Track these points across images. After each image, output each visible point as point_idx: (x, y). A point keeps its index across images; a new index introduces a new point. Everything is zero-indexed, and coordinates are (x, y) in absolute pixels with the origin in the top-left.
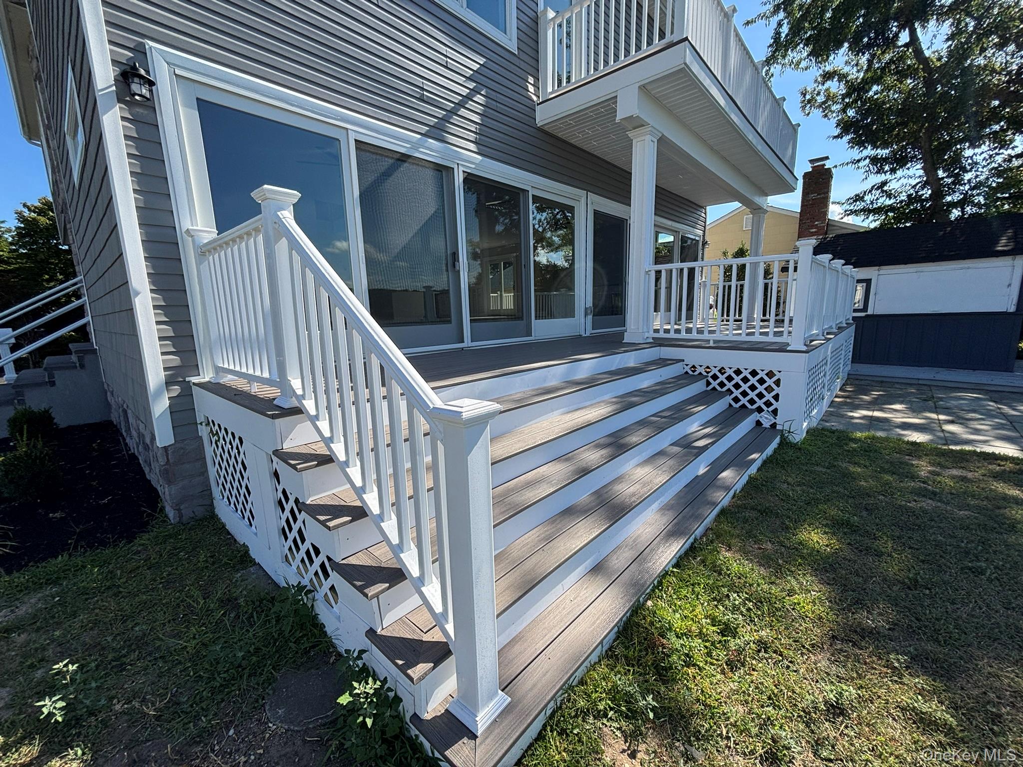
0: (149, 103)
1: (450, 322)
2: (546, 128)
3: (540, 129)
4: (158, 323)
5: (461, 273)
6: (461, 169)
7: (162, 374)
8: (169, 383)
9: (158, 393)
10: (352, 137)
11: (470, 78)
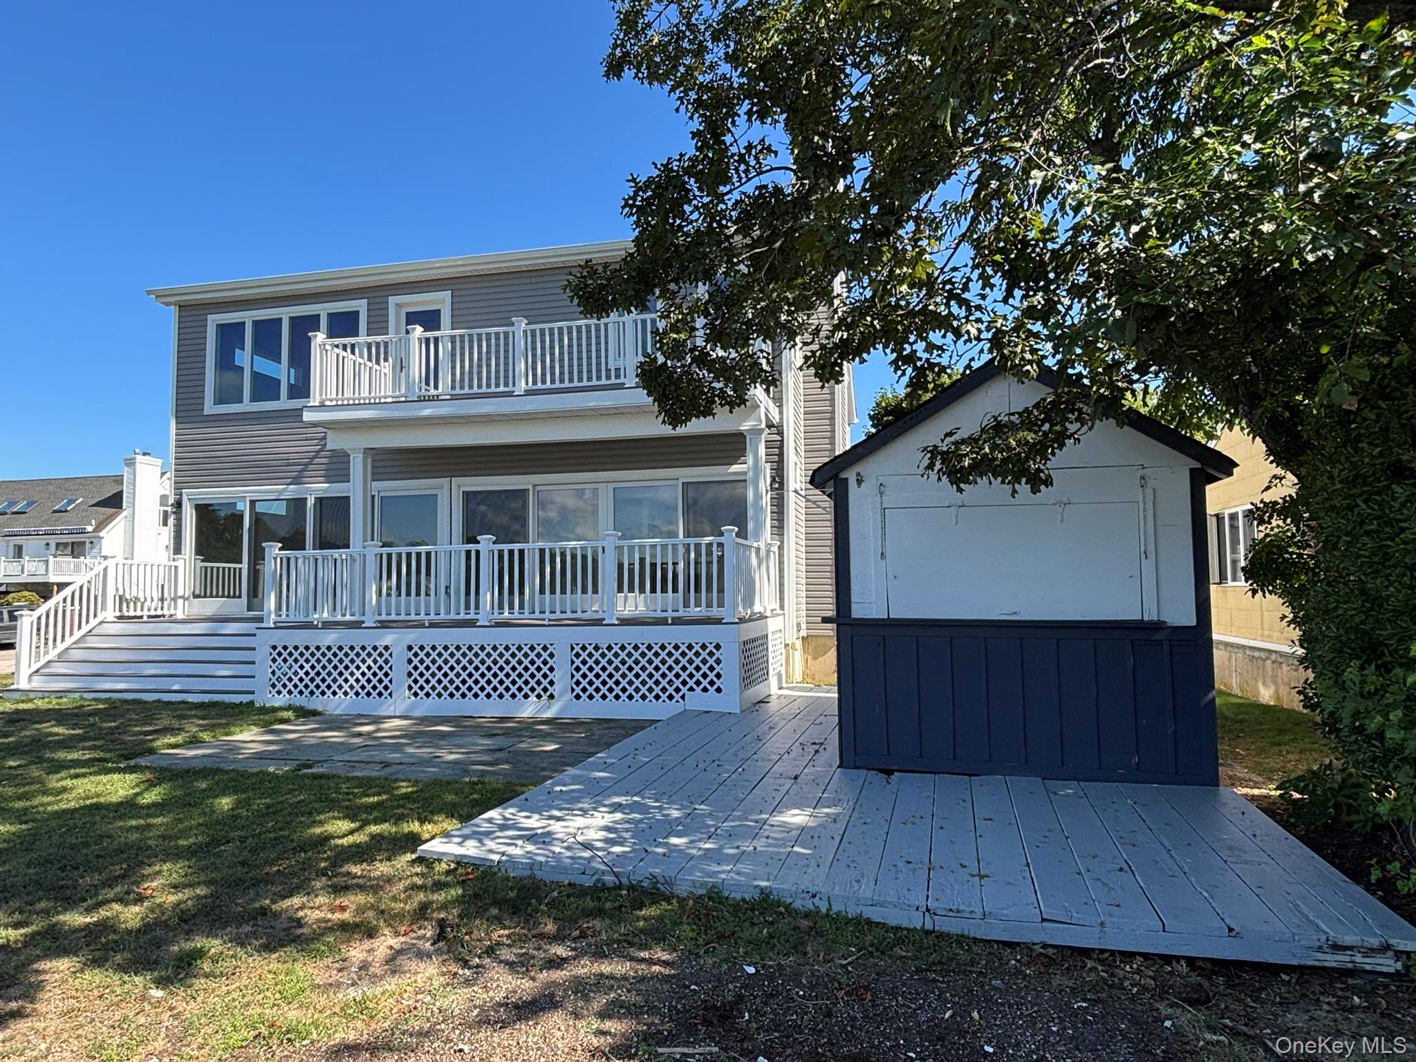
0: (181, 512)
6: (313, 497)
10: (248, 499)
11: (321, 439)
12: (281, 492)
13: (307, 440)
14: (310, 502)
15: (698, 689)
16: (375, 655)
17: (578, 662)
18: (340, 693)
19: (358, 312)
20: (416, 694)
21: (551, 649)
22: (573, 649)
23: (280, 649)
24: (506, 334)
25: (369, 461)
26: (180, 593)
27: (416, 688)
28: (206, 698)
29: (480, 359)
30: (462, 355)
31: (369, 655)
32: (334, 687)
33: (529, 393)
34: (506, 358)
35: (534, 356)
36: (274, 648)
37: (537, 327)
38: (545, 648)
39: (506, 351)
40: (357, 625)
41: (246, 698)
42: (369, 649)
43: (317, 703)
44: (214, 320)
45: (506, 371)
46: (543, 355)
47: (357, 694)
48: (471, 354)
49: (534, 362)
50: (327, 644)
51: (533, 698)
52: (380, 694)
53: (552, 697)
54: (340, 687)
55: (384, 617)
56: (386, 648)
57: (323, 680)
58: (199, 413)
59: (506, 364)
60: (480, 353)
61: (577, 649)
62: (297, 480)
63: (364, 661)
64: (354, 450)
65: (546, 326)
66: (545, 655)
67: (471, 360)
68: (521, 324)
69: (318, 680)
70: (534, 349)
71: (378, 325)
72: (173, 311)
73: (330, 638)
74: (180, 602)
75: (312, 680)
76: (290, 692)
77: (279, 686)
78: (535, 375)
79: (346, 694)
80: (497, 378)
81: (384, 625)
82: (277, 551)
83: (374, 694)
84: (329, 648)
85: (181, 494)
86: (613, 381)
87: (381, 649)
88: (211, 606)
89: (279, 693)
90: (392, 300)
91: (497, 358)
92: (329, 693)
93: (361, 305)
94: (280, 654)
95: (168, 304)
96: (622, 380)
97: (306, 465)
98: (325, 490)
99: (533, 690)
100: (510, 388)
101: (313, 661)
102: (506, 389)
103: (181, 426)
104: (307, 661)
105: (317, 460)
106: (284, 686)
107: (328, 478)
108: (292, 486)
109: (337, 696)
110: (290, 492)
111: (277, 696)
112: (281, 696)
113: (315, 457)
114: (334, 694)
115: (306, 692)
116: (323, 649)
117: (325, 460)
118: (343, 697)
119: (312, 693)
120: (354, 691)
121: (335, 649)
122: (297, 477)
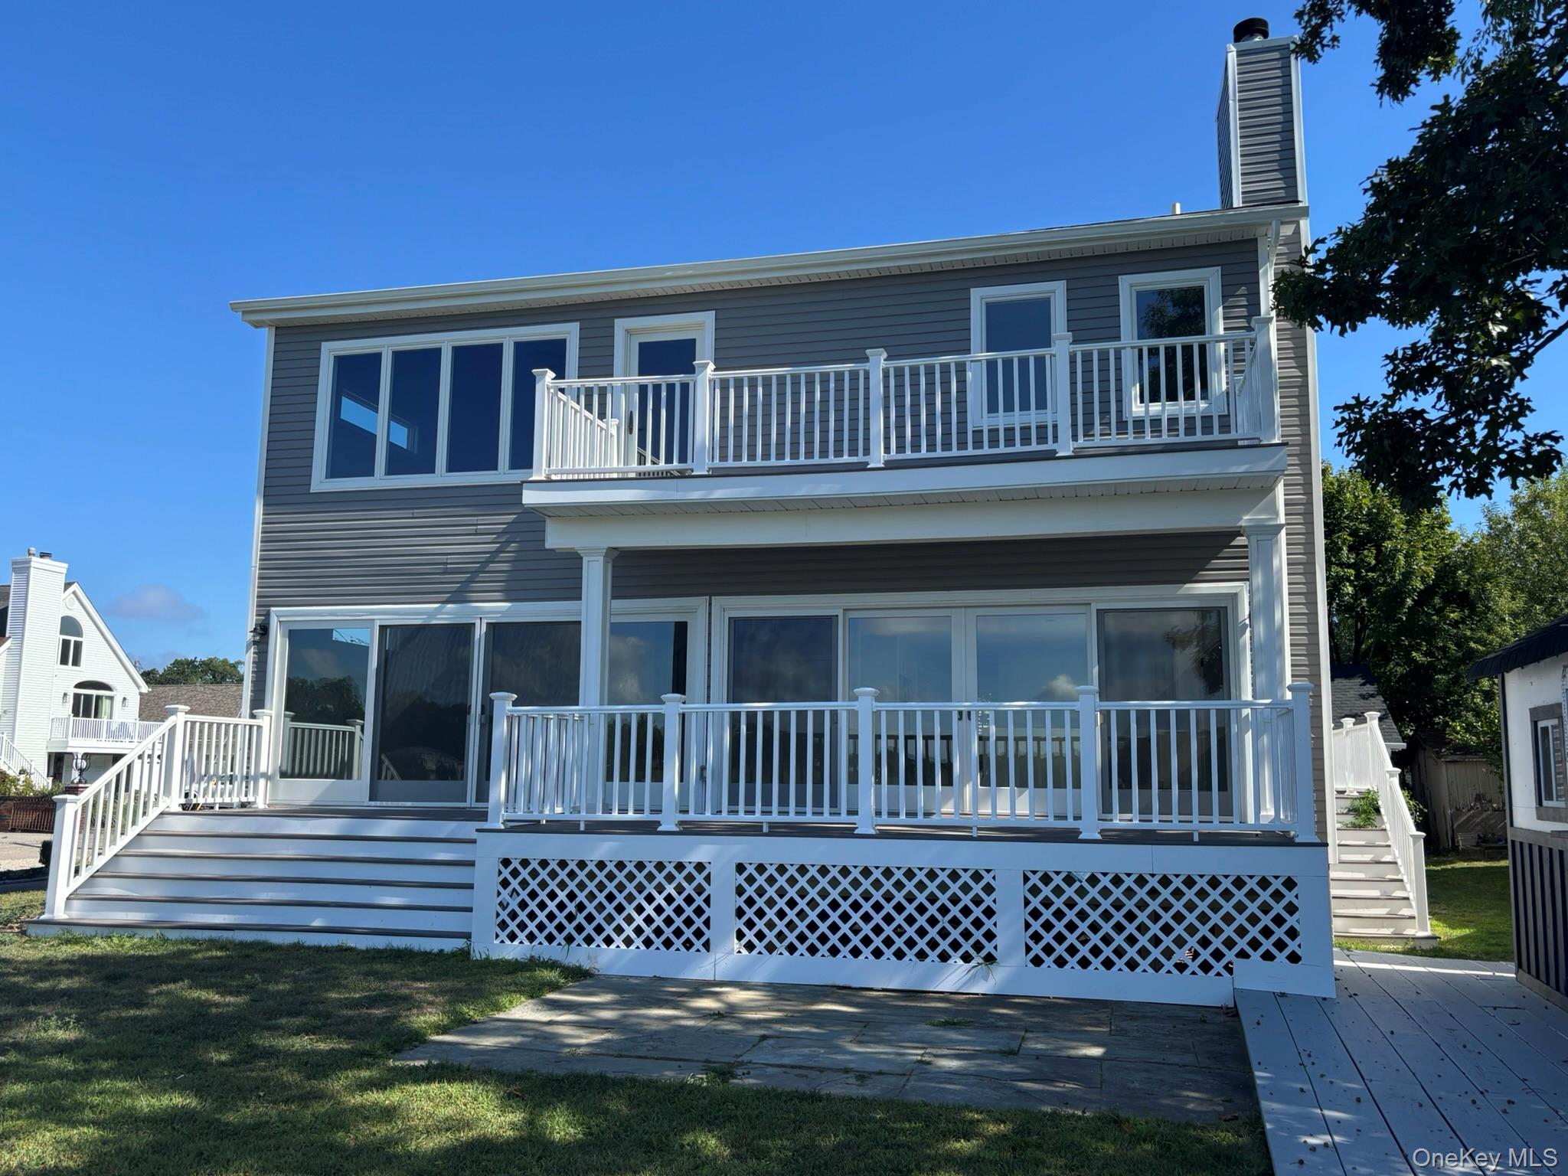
0: (265, 642)
1: (457, 778)
6: (484, 622)
10: (377, 626)
11: (500, 534)
12: (432, 614)
13: (476, 534)
14: (480, 632)
15: (1256, 956)
16: (680, 878)
17: (1036, 902)
18: (618, 940)
19: (564, 341)
20: (750, 946)
21: (987, 878)
22: (1026, 879)
23: (515, 864)
24: (854, 376)
25: (610, 566)
26: (263, 768)
27: (750, 935)
28: (380, 942)
29: (810, 412)
30: (781, 404)
31: (670, 878)
32: (609, 930)
33: (890, 466)
34: (854, 409)
35: (900, 407)
36: (506, 862)
37: (906, 363)
38: (977, 877)
39: (854, 400)
40: (649, 828)
41: (449, 945)
42: (670, 868)
43: (579, 955)
44: (330, 350)
45: (854, 430)
46: (915, 405)
47: (648, 943)
48: (796, 404)
49: (900, 417)
50: (597, 858)
51: (956, 959)
52: (688, 944)
53: (990, 959)
54: (619, 930)
55: (692, 816)
56: (700, 867)
57: (590, 918)
58: (302, 490)
59: (854, 420)
60: (810, 402)
61: (1035, 880)
62: (457, 596)
63: (660, 889)
64: (593, 551)
65: (921, 362)
66: (977, 889)
67: (796, 413)
68: (879, 362)
69: (580, 918)
70: (900, 397)
71: (597, 362)
72: (266, 338)
73: (604, 848)
74: (262, 782)
75: (570, 917)
76: (531, 937)
77: (513, 926)
78: (901, 437)
79: (628, 942)
80: (839, 441)
81: (689, 829)
82: (509, 707)
84: (601, 865)
85: (268, 615)
86: (1034, 447)
87: (690, 869)
88: (308, 791)
89: (512, 937)
90: (621, 325)
91: (839, 411)
92: (599, 939)
93: (570, 332)
95: (258, 325)
96: (1050, 446)
97: (478, 571)
98: (504, 613)
99: (955, 946)
100: (860, 458)
101: (572, 886)
102: (854, 459)
103: (271, 509)
104: (562, 885)
105: (492, 566)
106: (522, 926)
107: (511, 594)
108: (450, 606)
109: (613, 946)
110: (446, 614)
111: (508, 942)
112: (516, 942)
113: (489, 561)
114: (609, 941)
115: (560, 938)
116: (591, 867)
117: (505, 567)
118: (623, 947)
119: (570, 939)
120: (643, 937)
121: (611, 867)
122: (458, 591)
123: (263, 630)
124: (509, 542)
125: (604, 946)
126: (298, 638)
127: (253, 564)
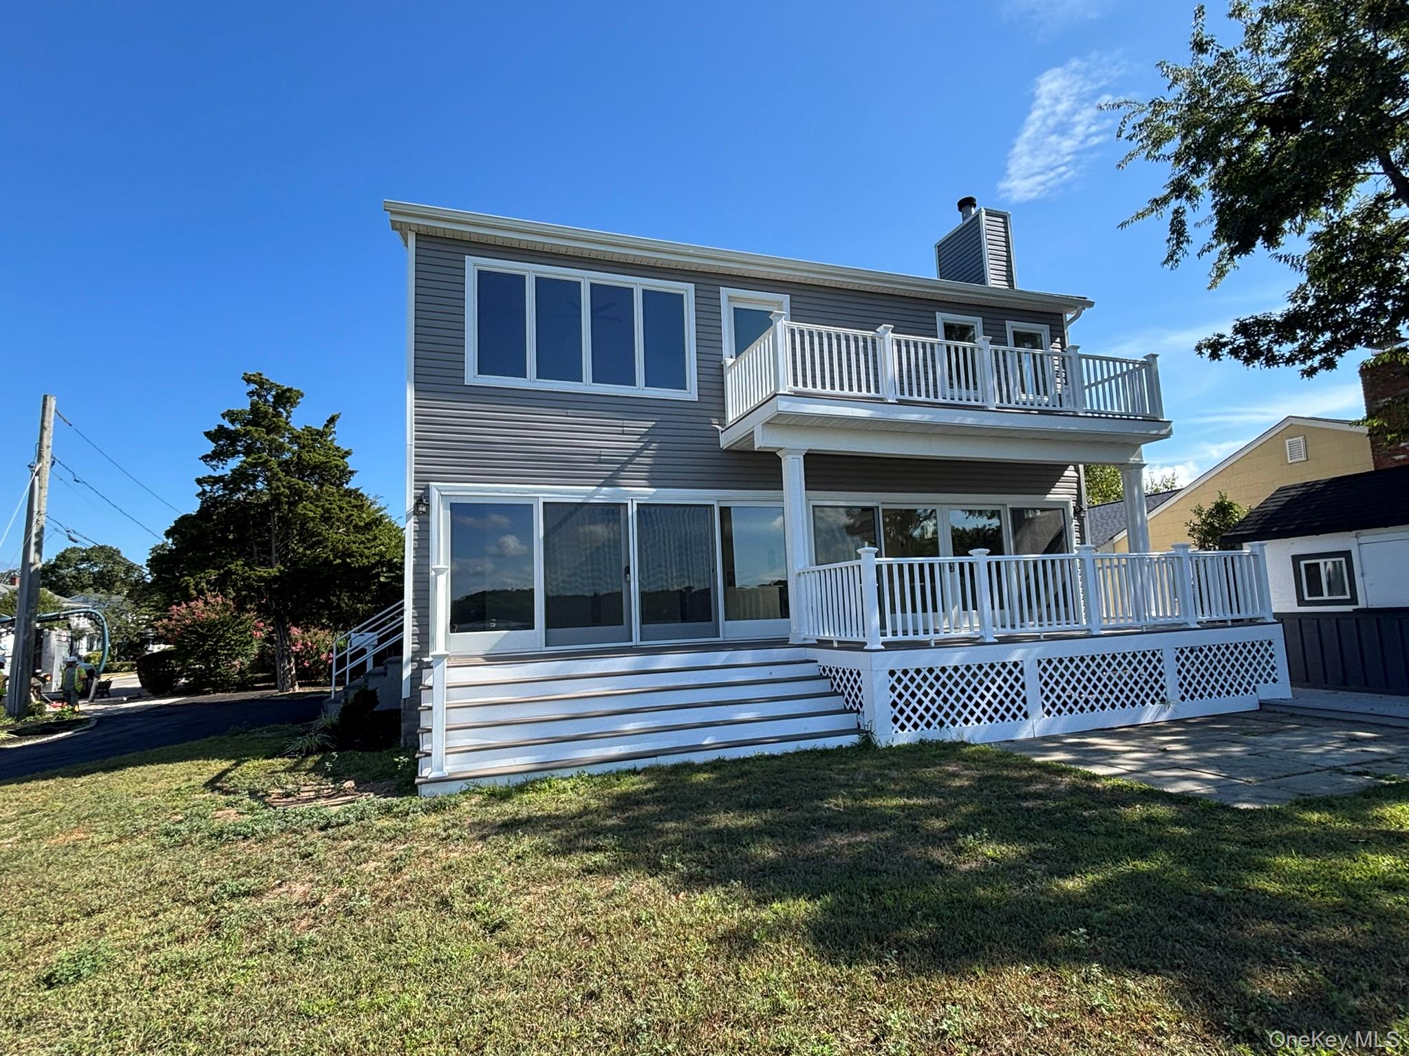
0: (427, 513)
1: (622, 624)
2: (733, 448)
3: (727, 451)
4: (414, 626)
5: (632, 583)
6: (635, 502)
7: (410, 655)
8: (413, 660)
9: (407, 664)
10: (541, 501)
11: (646, 434)
12: (591, 495)
13: (623, 434)
14: (632, 510)
15: (1262, 681)
16: (1004, 673)
19: (682, 296)
20: (1048, 713)
23: (899, 674)
27: (1048, 705)
31: (998, 673)
32: (966, 714)
36: (892, 673)
38: (1154, 655)
42: (998, 667)
43: (949, 734)
47: (991, 719)
50: (953, 664)
51: (1148, 703)
52: (1014, 716)
53: (1163, 700)
54: (972, 713)
56: (1015, 665)
58: (458, 381)
62: (610, 482)
63: (993, 681)
64: (791, 451)
66: (1154, 661)
69: (946, 708)
75: (940, 708)
76: (916, 726)
77: (902, 719)
79: (979, 720)
83: (1009, 716)
84: (956, 669)
85: (427, 488)
87: (1010, 666)
89: (903, 727)
90: (725, 292)
93: (684, 289)
94: (899, 680)
97: (627, 463)
98: (651, 496)
99: (1147, 695)
103: (422, 395)
104: (931, 686)
105: (638, 460)
106: (909, 719)
107: (653, 482)
108: (604, 489)
109: (970, 724)
110: (604, 495)
111: (900, 732)
112: (906, 731)
113: (635, 456)
114: (966, 721)
115: (935, 723)
116: (950, 671)
117: (648, 461)
118: (976, 724)
119: (941, 723)
120: (987, 716)
121: (962, 670)
122: (611, 477)
123: (422, 501)
124: (651, 442)
125: (964, 725)
126: (458, 510)
127: (408, 442)
